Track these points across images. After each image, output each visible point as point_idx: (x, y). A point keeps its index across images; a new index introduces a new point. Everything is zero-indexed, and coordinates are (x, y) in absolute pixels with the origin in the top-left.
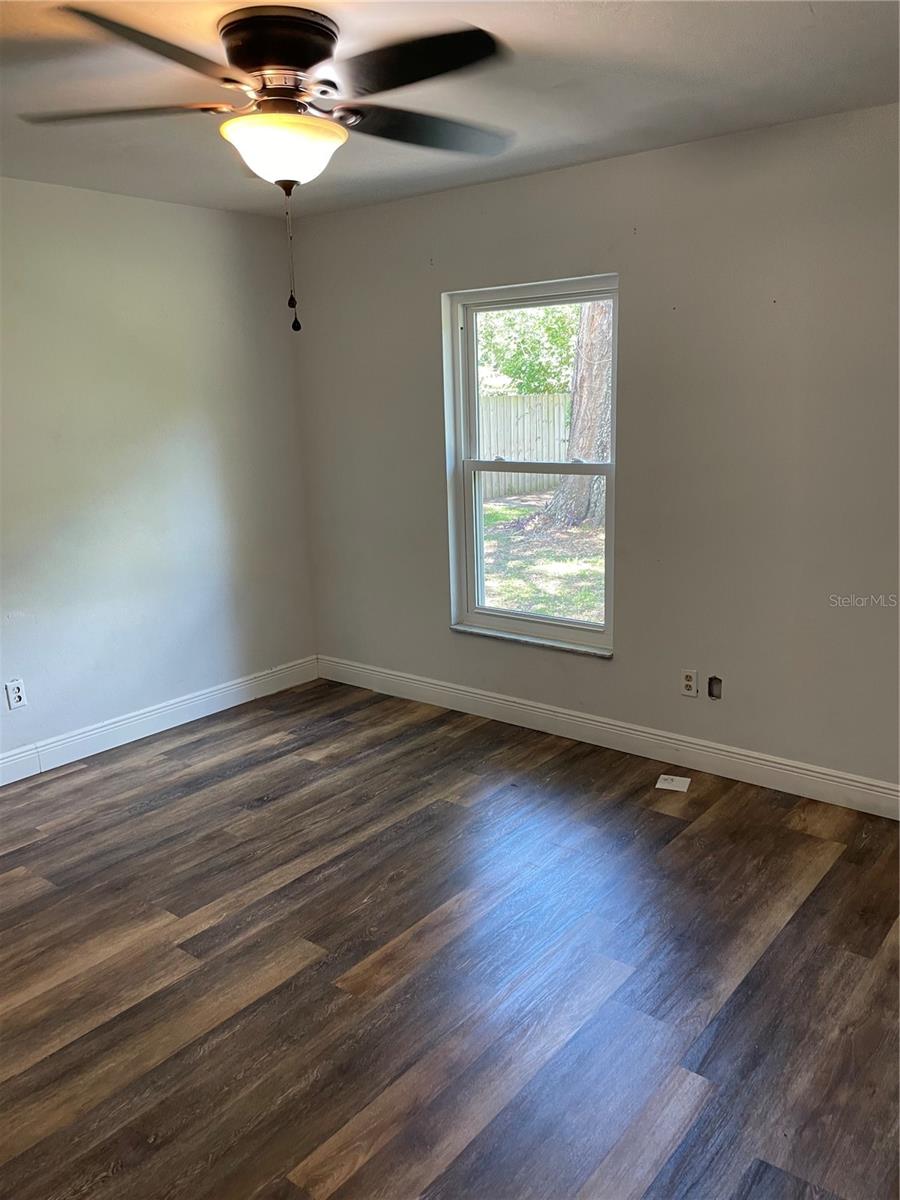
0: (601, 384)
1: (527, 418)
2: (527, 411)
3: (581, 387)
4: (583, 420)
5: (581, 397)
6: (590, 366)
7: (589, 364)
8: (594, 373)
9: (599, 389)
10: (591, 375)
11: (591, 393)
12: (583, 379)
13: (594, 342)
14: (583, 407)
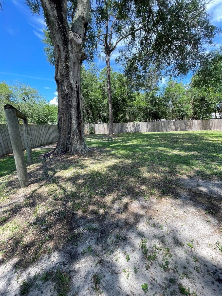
0: (67, 118)
1: (44, 129)
2: (43, 128)
3: (61, 119)
4: (63, 127)
5: (61, 122)
6: (63, 114)
7: (63, 113)
8: (64, 115)
9: (66, 120)
10: (63, 116)
11: (64, 121)
12: (61, 117)
13: (64, 107)
14: (62, 124)
